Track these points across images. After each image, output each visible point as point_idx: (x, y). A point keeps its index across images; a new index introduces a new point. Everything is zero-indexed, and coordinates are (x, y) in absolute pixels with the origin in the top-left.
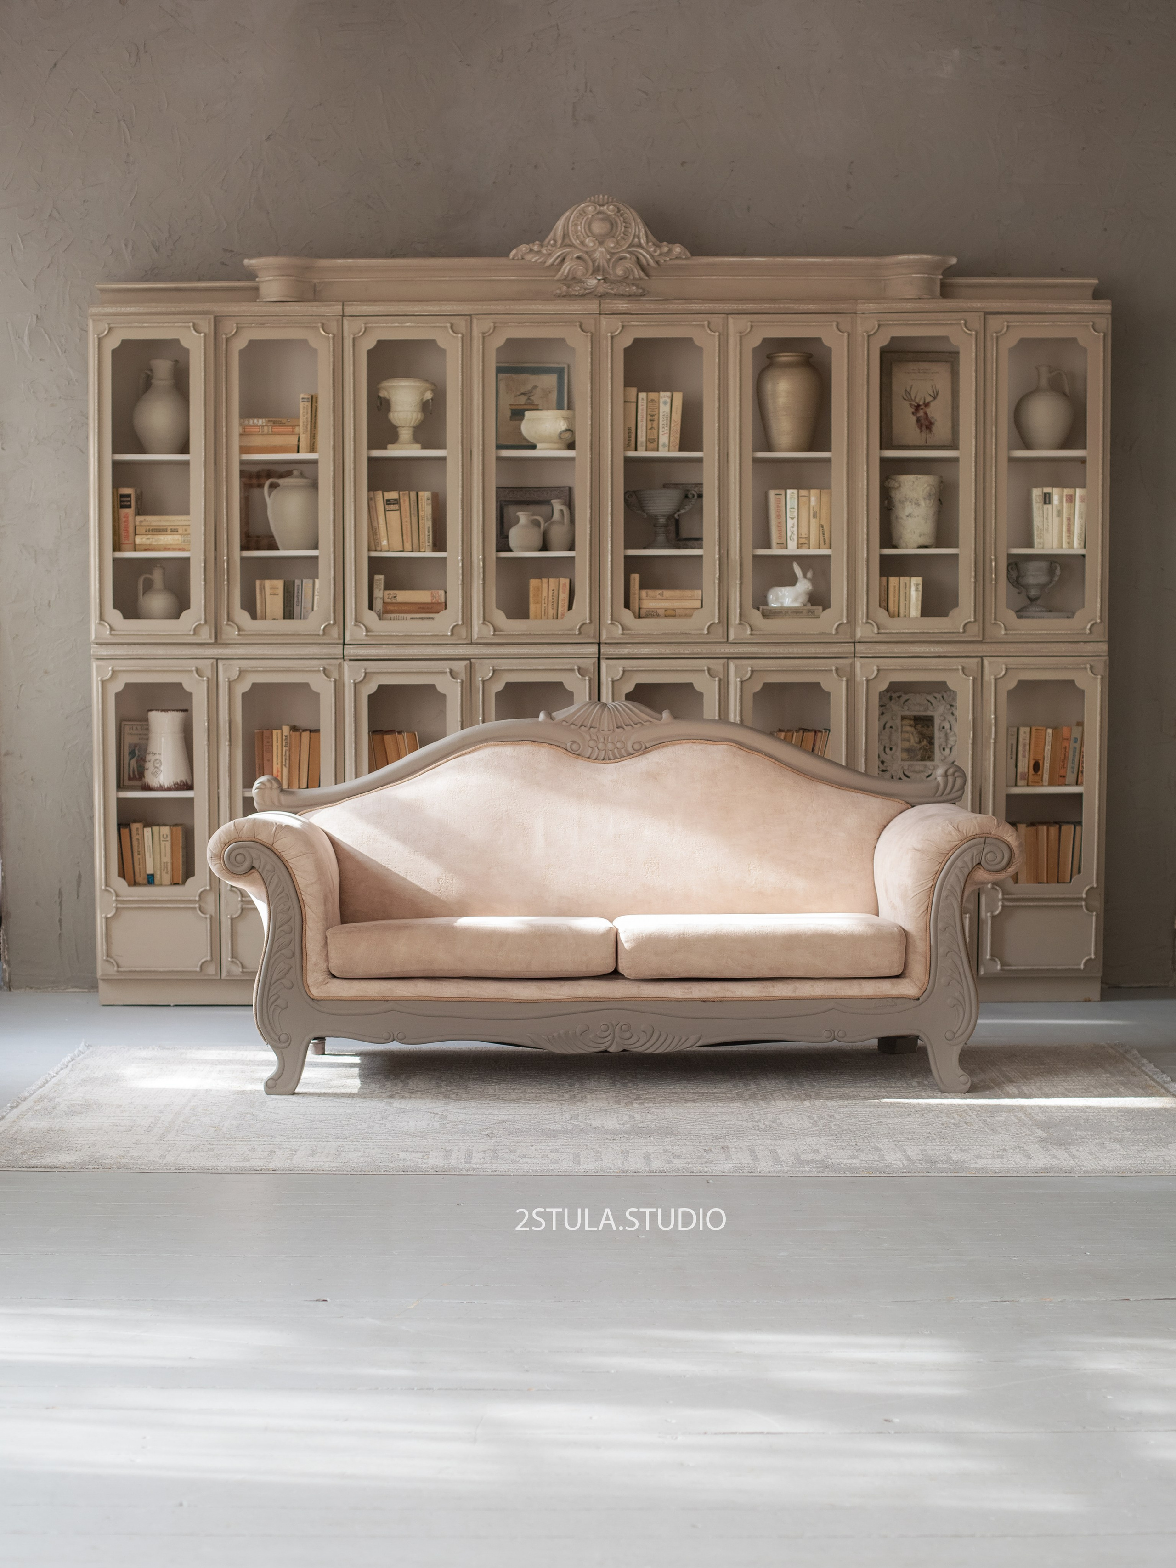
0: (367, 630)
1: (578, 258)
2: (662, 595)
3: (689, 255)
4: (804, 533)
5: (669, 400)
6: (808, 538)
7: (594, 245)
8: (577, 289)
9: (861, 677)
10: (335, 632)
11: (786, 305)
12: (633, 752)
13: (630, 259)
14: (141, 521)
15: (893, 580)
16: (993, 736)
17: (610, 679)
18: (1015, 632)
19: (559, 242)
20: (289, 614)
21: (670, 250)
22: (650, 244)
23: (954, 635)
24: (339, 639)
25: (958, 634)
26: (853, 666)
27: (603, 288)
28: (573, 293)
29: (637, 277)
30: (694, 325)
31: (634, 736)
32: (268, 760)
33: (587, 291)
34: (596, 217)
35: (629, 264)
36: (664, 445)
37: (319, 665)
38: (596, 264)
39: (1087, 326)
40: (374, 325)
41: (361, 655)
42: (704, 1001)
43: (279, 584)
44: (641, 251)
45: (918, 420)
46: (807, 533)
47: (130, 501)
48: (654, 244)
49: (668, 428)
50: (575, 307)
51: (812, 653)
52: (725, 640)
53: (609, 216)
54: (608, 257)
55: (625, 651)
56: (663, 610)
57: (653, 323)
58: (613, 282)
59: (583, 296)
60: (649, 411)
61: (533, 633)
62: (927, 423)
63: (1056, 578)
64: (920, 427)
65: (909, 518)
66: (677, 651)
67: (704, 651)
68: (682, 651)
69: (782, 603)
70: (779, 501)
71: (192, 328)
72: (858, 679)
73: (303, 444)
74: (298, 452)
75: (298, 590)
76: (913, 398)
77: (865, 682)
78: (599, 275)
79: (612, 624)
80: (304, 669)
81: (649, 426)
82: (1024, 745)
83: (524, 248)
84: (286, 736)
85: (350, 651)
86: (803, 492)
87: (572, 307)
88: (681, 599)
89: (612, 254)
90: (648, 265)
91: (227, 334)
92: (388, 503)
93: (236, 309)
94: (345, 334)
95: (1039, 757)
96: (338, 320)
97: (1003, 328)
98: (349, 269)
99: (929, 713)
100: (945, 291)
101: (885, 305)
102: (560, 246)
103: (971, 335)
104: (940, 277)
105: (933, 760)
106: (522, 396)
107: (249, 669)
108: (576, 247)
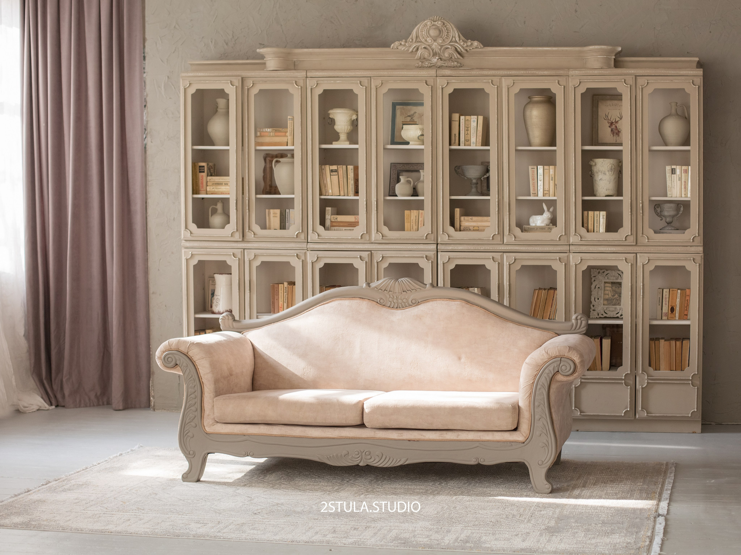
0: (319, 235)
1: (425, 48)
2: (472, 219)
3: (482, 46)
4: (546, 188)
5: (476, 120)
6: (549, 191)
7: (432, 42)
8: (426, 64)
9: (572, 263)
10: (302, 236)
11: (532, 72)
12: (411, 304)
13: (451, 49)
14: (211, 179)
15: (591, 213)
16: (642, 294)
17: (442, 262)
18: (653, 241)
19: (414, 40)
20: (283, 226)
21: (472, 44)
22: (461, 41)
23: (621, 242)
24: (305, 239)
25: (623, 241)
26: (568, 257)
27: (440, 63)
28: (425, 66)
29: (456, 57)
30: (484, 82)
31: (413, 296)
32: (277, 300)
33: (432, 65)
34: (432, 27)
35: (451, 51)
36: (473, 143)
37: (295, 253)
38: (434, 51)
39: (690, 82)
40: (321, 82)
41: (316, 248)
42: (409, 441)
43: (278, 211)
44: (456, 44)
45: (612, 130)
46: (548, 188)
47: (204, 169)
48: (463, 41)
49: (476, 134)
50: (424, 73)
51: (547, 250)
52: (502, 243)
53: (438, 27)
54: (440, 47)
55: (450, 248)
56: (473, 227)
57: (463, 81)
58: (445, 60)
59: (430, 67)
60: (466, 125)
61: (402, 238)
62: (617, 131)
63: (681, 212)
64: (613, 134)
65: (601, 181)
66: (476, 248)
67: (491, 249)
68: (479, 248)
69: (536, 224)
70: (534, 172)
71: (230, 84)
73: (290, 142)
74: (287, 146)
75: (288, 215)
76: (609, 119)
77: (574, 266)
78: (437, 57)
79: (443, 234)
80: (287, 255)
81: (466, 133)
82: (666, 299)
83: (397, 43)
84: (286, 288)
86: (546, 167)
87: (422, 73)
88: (482, 221)
89: (442, 46)
90: (462, 51)
91: (248, 87)
92: (332, 171)
93: (253, 74)
94: (308, 86)
95: (673, 305)
96: (304, 80)
97: (645, 83)
98: (311, 54)
99: (619, 281)
100: (617, 64)
101: (584, 72)
102: (415, 42)
103: (628, 87)
104: (614, 57)
105: (620, 305)
106: (409, 117)
107: (259, 254)
108: (423, 43)
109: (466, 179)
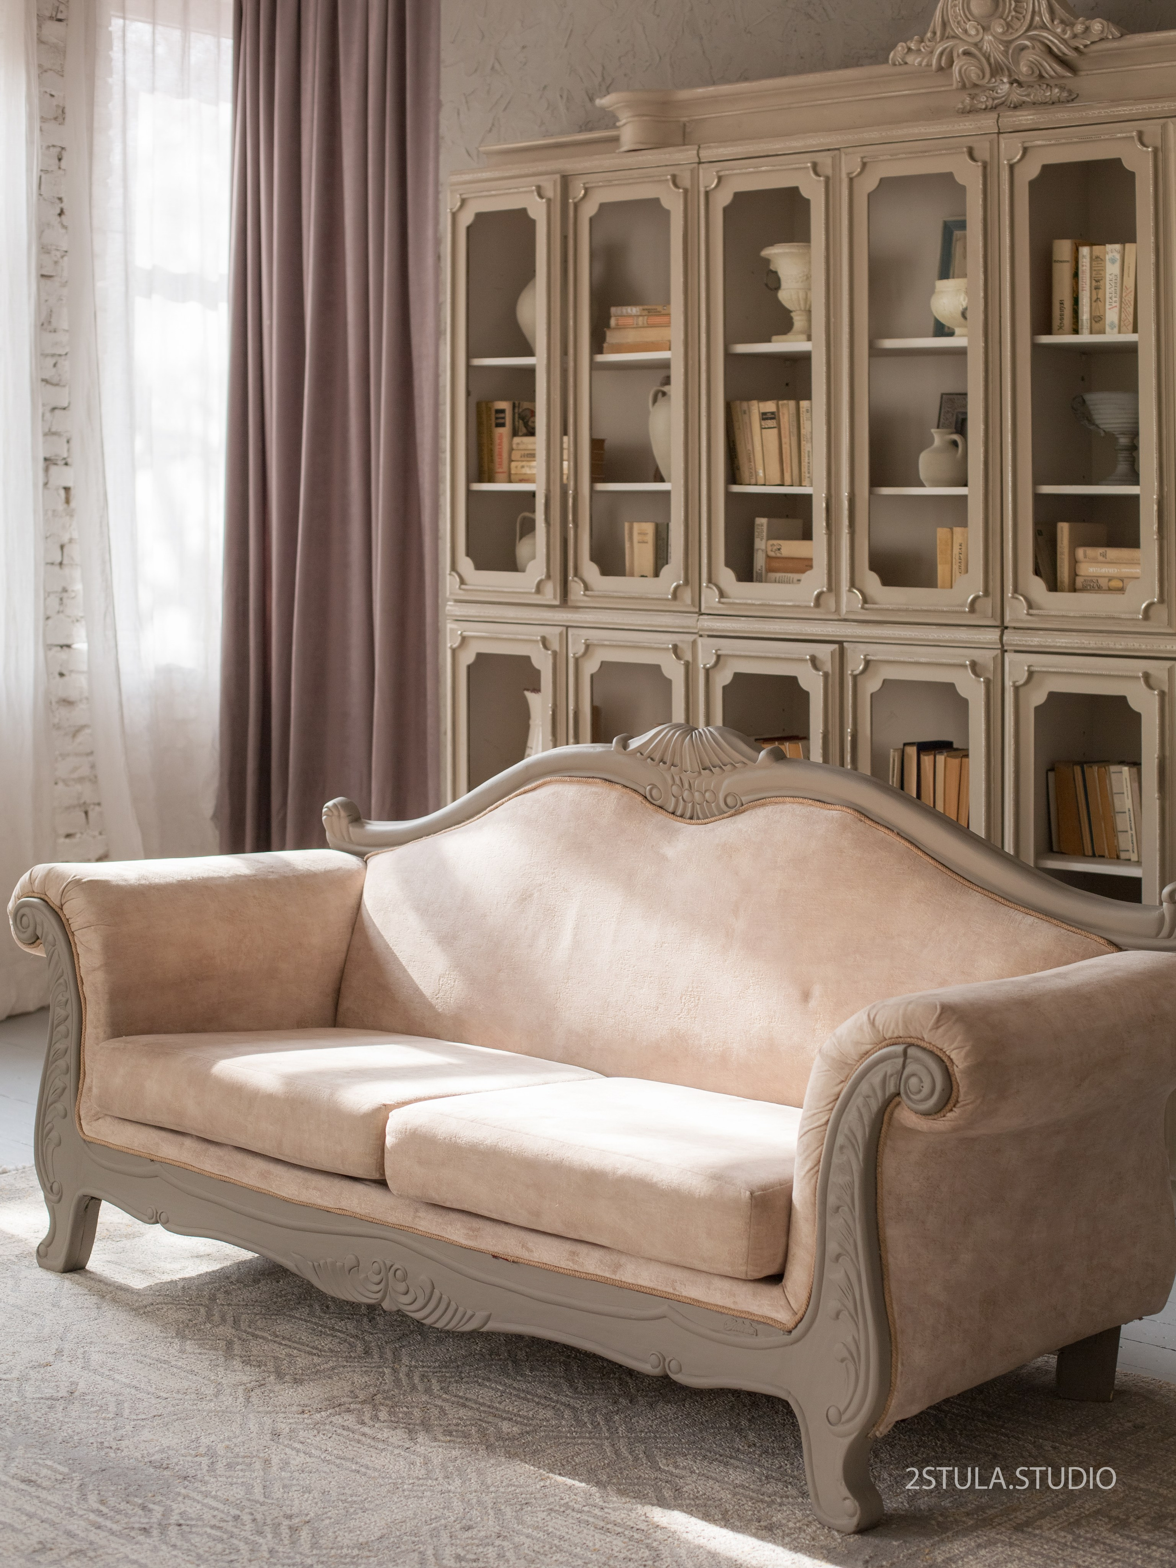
0: (722, 595)
1: (967, 53)
2: (1104, 555)
3: (1118, 34)
5: (1118, 256)
7: (980, 33)
8: (983, 100)
10: (690, 596)
12: (725, 808)
13: (1034, 48)
14: (518, 444)
17: (1012, 683)
19: (939, 33)
21: (1087, 29)
22: (1056, 21)
24: (694, 605)
27: (1017, 95)
29: (1052, 73)
30: (1120, 139)
33: (996, 102)
35: (1035, 55)
36: (1112, 326)
37: (669, 640)
38: (992, 60)
40: (729, 173)
43: (650, 527)
44: (1045, 34)
47: (504, 418)
48: (1062, 22)
49: (1118, 299)
50: (967, 125)
54: (1003, 47)
55: (1039, 639)
56: (1107, 580)
57: (1063, 141)
58: (1026, 85)
59: (989, 108)
60: (1094, 273)
66: (1105, 645)
67: (1143, 647)
68: (1112, 646)
71: (535, 193)
78: (1003, 75)
79: (1015, 598)
80: (655, 645)
81: (1094, 298)
83: (900, 47)
85: (707, 623)
88: (1130, 562)
89: (1007, 44)
90: (1064, 54)
91: (574, 198)
92: (765, 416)
93: (589, 164)
96: (692, 170)
98: (716, 99)
102: (942, 39)
107: (596, 642)
108: (961, 39)
109: (1103, 434)
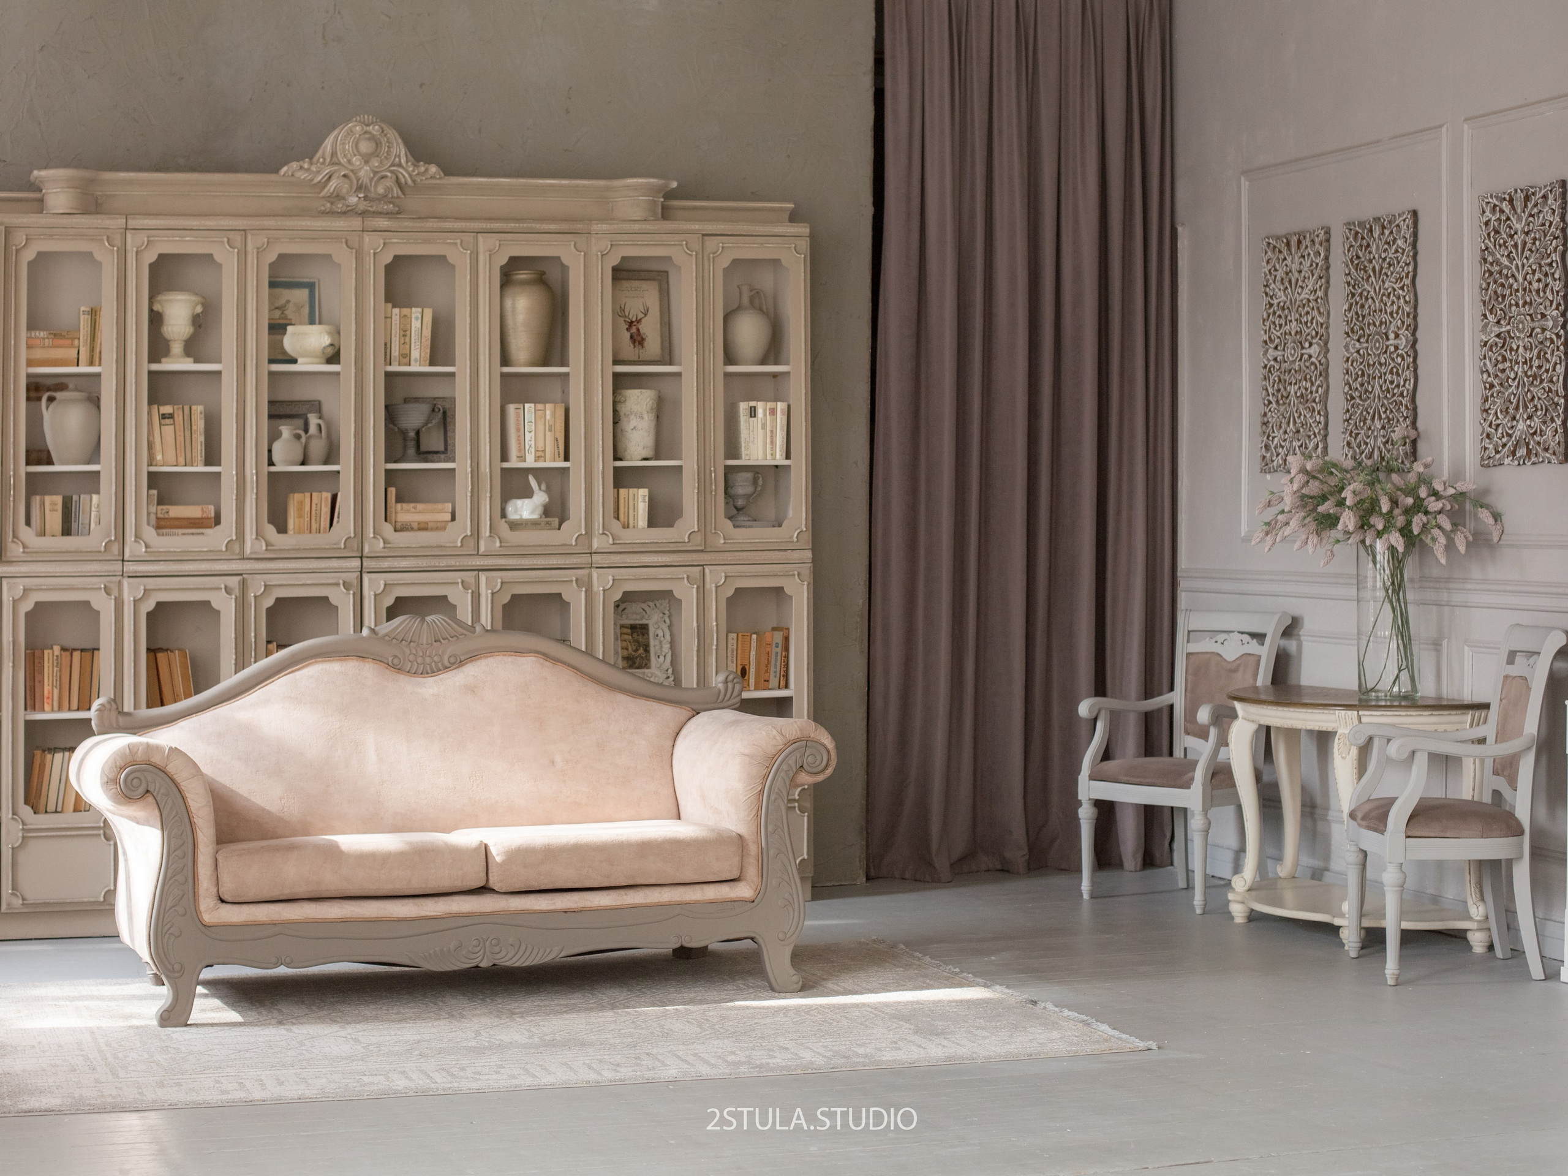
0: (147, 546)
1: (344, 176)
2: (415, 508)
3: (443, 175)
4: (541, 446)
5: (420, 316)
6: (544, 451)
7: (360, 164)
8: (340, 206)
9: (598, 588)
10: (115, 549)
11: (530, 225)
12: (449, 665)
13: (391, 178)
15: (623, 491)
16: (715, 643)
17: (372, 593)
18: (732, 541)
19: (328, 160)
20: (67, 531)
22: (410, 164)
23: (680, 545)
24: (119, 555)
25: (683, 544)
26: (590, 576)
27: (362, 206)
28: (336, 210)
29: (395, 195)
30: (450, 243)
31: (450, 650)
32: (40, 682)
33: (349, 208)
34: (362, 136)
35: (389, 183)
36: (416, 360)
37: (100, 582)
38: (360, 182)
39: (790, 247)
40: (156, 239)
41: (139, 572)
42: (565, 912)
43: (59, 499)
44: (401, 170)
45: (632, 337)
46: (543, 446)
48: (412, 164)
49: (419, 344)
50: (340, 224)
51: (553, 565)
52: (476, 553)
53: (374, 136)
54: (372, 175)
55: (386, 564)
56: (415, 524)
57: (412, 240)
58: (372, 200)
59: (344, 213)
60: (402, 326)
61: (302, 547)
62: (639, 338)
63: (759, 489)
64: (634, 343)
65: (634, 431)
66: (433, 564)
67: (458, 564)
68: (437, 564)
69: (521, 515)
70: (518, 415)
72: (595, 589)
73: (83, 358)
74: (78, 365)
75: (76, 506)
76: (627, 315)
77: (602, 592)
78: (360, 193)
79: (374, 537)
80: (86, 586)
81: (402, 342)
82: (733, 651)
83: (294, 165)
84: (57, 656)
85: (130, 568)
86: (540, 406)
87: (337, 224)
88: (432, 512)
89: (375, 173)
90: (406, 183)
91: (16, 246)
92: (164, 416)
93: (25, 220)
94: (129, 247)
95: (746, 662)
96: (122, 233)
97: (719, 249)
98: (131, 182)
99: (644, 622)
100: (666, 214)
101: (616, 226)
102: (329, 165)
103: (691, 255)
104: (662, 200)
105: (649, 668)
106: (277, 310)
107: (33, 587)
108: (343, 166)
109: (396, 430)
